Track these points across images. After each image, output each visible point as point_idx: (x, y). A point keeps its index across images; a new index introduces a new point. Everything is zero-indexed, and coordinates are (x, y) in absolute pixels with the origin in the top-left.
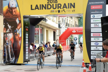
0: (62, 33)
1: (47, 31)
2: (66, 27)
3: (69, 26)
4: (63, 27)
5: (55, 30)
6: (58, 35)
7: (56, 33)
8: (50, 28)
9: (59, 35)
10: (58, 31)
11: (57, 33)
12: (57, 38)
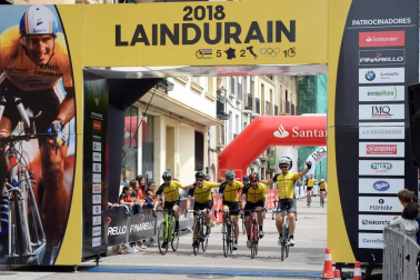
0: (228, 141)
1: (170, 130)
2: (246, 114)
3: (258, 111)
4: (235, 112)
5: (203, 126)
6: (213, 146)
7: (206, 138)
8: (181, 117)
9: (218, 149)
10: (213, 129)
11: (211, 140)
12: (211, 159)
